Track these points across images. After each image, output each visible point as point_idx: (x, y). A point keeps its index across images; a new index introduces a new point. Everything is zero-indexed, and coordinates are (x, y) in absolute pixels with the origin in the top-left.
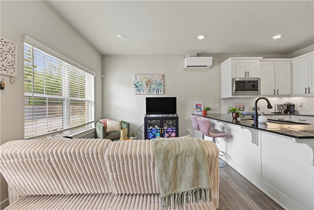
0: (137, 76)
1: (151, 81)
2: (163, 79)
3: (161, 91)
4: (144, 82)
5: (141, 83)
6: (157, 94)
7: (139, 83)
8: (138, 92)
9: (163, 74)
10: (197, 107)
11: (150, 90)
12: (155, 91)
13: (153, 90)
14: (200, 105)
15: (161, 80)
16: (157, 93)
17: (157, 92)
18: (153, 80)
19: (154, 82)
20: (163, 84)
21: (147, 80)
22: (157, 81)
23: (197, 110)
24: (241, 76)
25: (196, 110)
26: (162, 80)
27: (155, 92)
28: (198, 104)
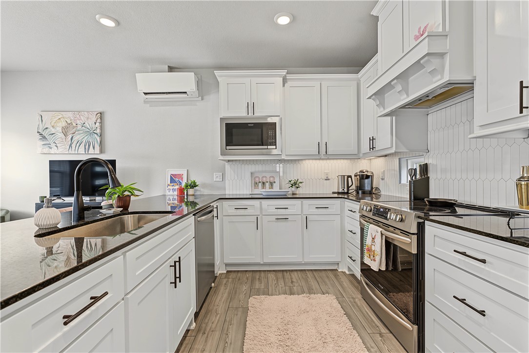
0: (43, 114)
1: (74, 125)
2: (99, 120)
3: (94, 148)
4: (58, 128)
5: (53, 131)
6: (87, 153)
7: (48, 130)
8: (46, 150)
9: (101, 110)
10: (172, 181)
11: (70, 146)
12: (82, 146)
13: (78, 145)
14: (180, 176)
15: (95, 124)
16: (87, 150)
17: (85, 148)
18: (78, 122)
19: (79, 127)
20: (98, 131)
21: (64, 124)
22: (87, 125)
23: (171, 188)
24: (239, 113)
25: (169, 187)
26: (98, 124)
27: (82, 150)
28: (176, 175)
